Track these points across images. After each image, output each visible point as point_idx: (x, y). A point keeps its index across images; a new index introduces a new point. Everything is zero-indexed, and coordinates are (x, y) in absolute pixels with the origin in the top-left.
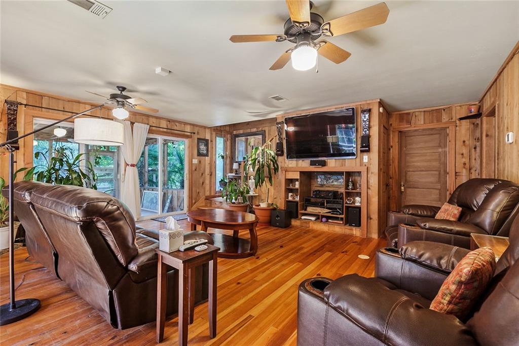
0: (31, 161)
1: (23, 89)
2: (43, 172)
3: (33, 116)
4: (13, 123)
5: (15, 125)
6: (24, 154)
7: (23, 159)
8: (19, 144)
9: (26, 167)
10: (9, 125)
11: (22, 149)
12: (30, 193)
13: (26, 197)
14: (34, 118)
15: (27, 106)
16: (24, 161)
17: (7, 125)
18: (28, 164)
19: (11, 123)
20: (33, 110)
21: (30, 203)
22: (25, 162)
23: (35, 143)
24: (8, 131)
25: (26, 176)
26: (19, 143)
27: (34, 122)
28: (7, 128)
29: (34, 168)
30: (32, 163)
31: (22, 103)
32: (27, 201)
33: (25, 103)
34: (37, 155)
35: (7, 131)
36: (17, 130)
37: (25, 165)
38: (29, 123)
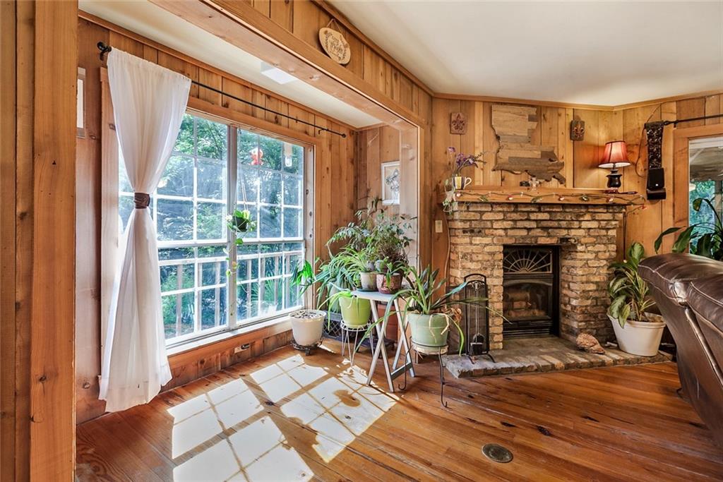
0: (685, 217)
1: (672, 98)
2: (709, 234)
3: (690, 139)
4: (657, 157)
5: (660, 160)
6: (674, 206)
7: (672, 213)
8: (665, 189)
9: (678, 225)
10: (650, 161)
11: (669, 197)
12: (686, 284)
13: (676, 289)
14: (690, 142)
15: (677, 124)
16: (674, 216)
17: (647, 160)
18: (680, 221)
19: (653, 158)
20: (689, 126)
21: (686, 305)
22: (676, 218)
23: (692, 188)
24: (649, 171)
25: (677, 242)
26: (665, 187)
27: (691, 147)
28: (647, 168)
29: (692, 228)
30: (687, 219)
31: (670, 120)
32: (680, 301)
33: (675, 120)
34: (697, 204)
35: (647, 171)
36: (663, 167)
37: (675, 223)
38: (681, 153)
